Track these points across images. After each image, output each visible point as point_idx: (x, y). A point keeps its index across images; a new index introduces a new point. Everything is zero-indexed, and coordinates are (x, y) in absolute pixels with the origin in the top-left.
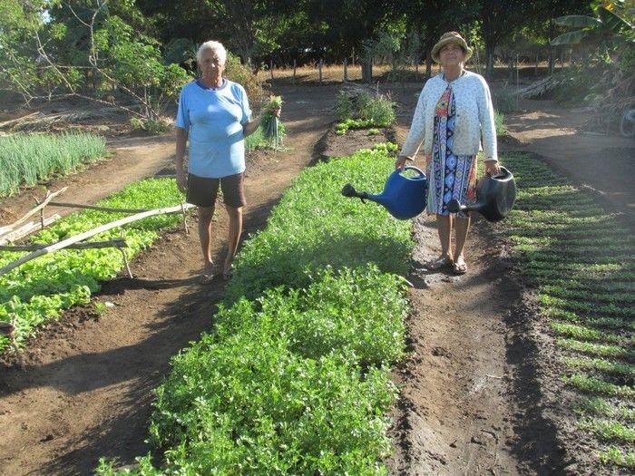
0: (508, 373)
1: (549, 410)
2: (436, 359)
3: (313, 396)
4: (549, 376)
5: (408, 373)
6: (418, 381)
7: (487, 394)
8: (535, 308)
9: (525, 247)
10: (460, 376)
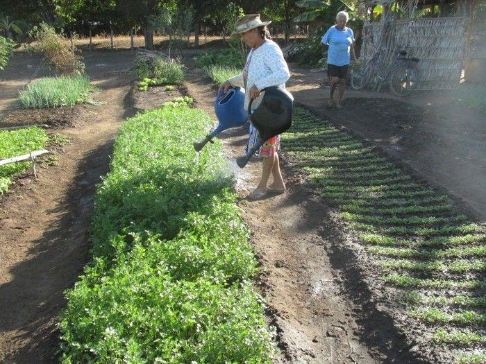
0: (336, 276)
1: (381, 304)
2: (279, 270)
3: (200, 315)
4: (371, 276)
5: (263, 284)
6: (273, 290)
7: (326, 295)
8: (342, 223)
9: (317, 175)
10: (301, 283)
